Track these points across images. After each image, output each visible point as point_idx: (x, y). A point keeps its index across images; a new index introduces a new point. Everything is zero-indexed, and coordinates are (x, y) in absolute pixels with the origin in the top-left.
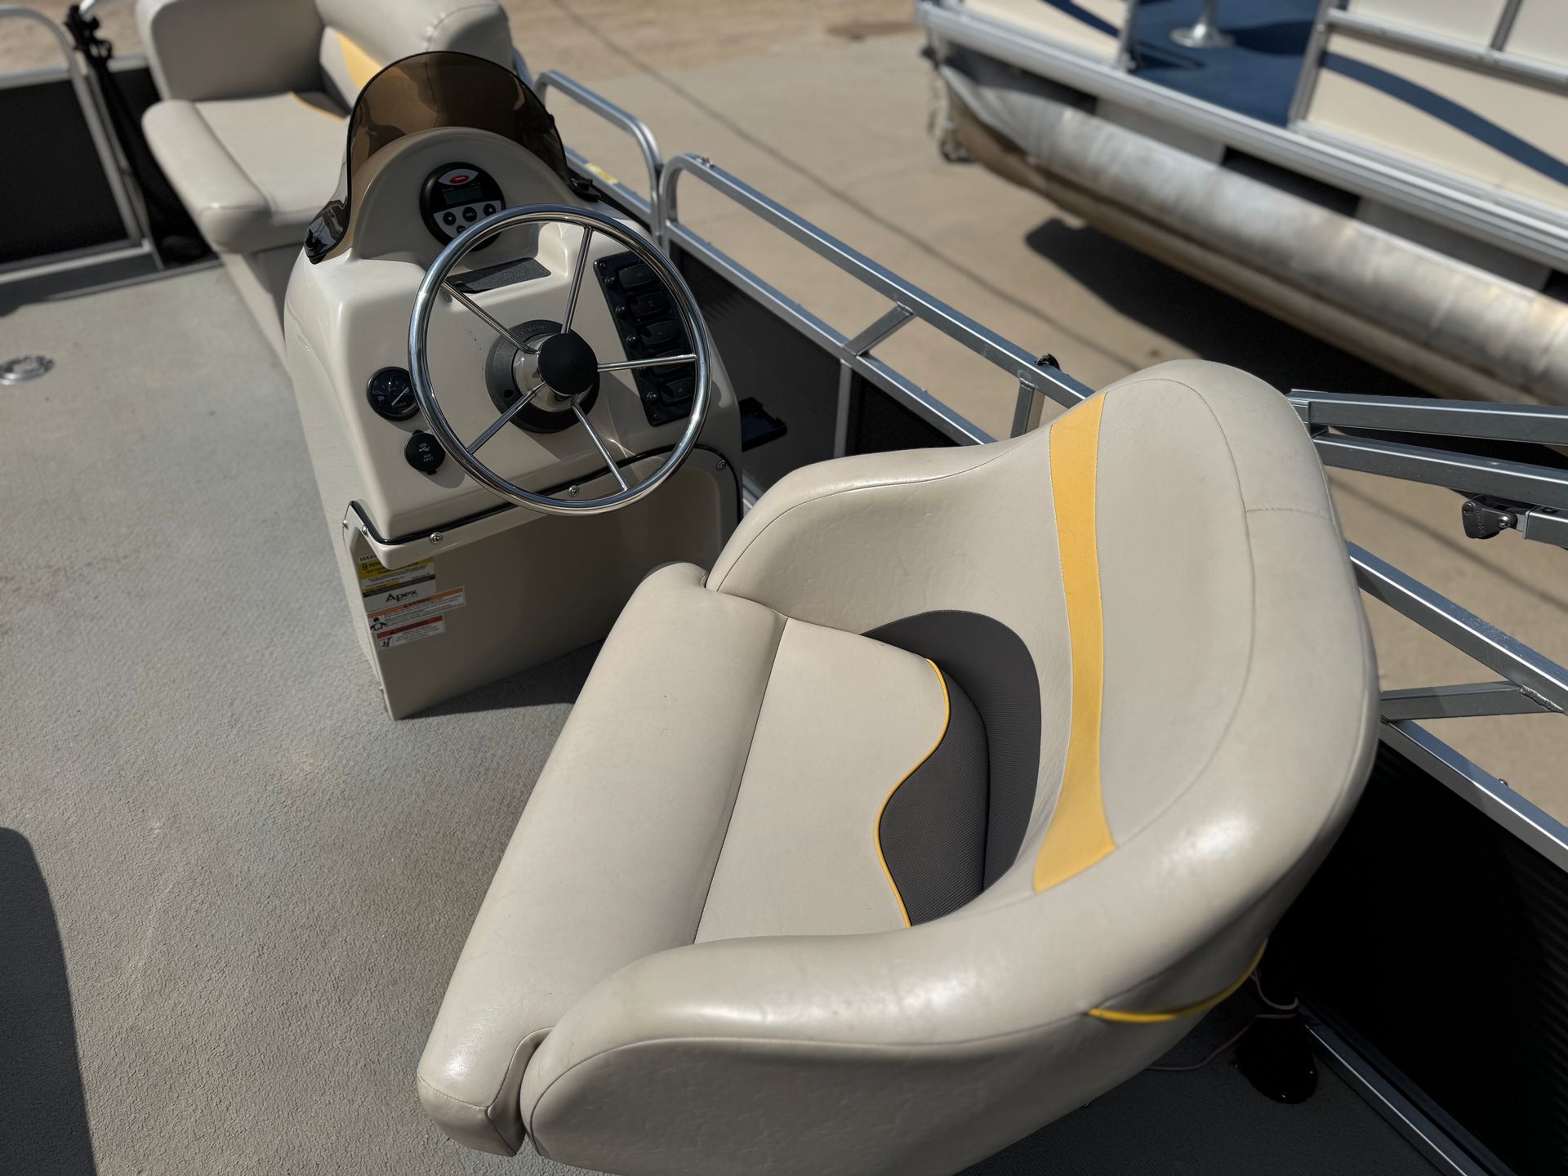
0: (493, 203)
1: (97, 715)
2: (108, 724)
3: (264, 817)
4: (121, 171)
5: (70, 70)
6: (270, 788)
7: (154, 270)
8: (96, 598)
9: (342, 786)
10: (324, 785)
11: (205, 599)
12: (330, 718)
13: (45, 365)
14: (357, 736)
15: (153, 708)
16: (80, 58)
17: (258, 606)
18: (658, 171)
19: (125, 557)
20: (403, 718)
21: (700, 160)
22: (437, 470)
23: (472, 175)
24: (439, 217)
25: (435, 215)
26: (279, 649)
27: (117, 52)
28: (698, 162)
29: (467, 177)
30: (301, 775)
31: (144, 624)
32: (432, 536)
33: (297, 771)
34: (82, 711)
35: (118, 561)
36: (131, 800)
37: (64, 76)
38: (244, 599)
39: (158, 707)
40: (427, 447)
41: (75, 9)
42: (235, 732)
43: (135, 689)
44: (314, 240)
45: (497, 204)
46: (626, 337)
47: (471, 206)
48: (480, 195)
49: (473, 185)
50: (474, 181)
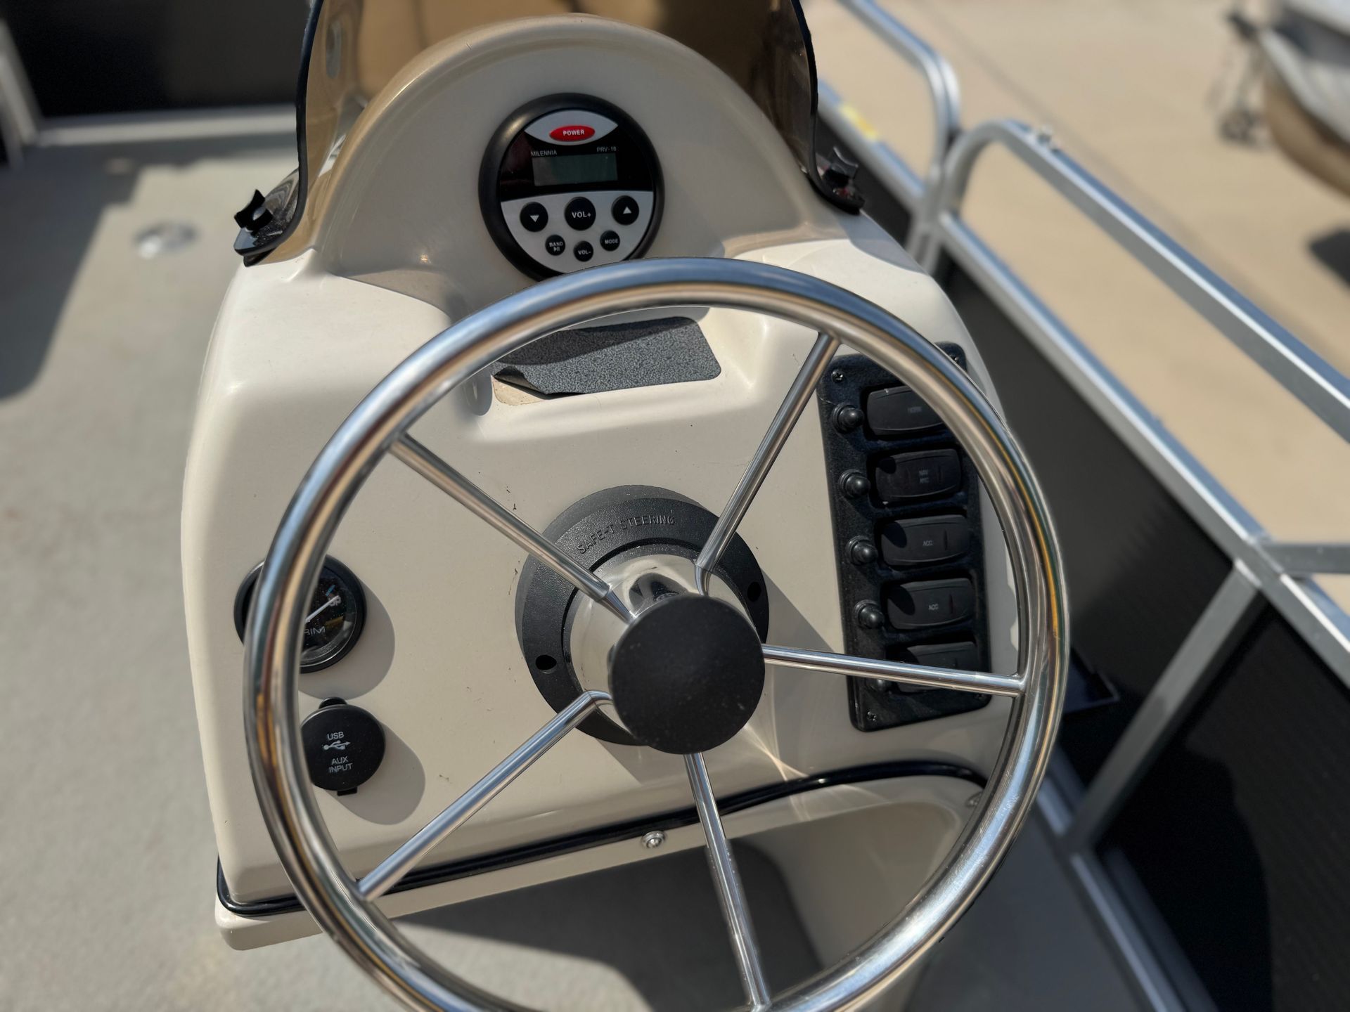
0: (636, 195)
18: (951, 137)
21: (1034, 136)
22: (359, 788)
23: (603, 126)
24: (512, 210)
25: (504, 203)
28: (1031, 139)
29: (590, 132)
40: (343, 741)
44: (256, 217)
45: (644, 199)
46: (849, 539)
47: (591, 196)
48: (611, 173)
49: (602, 149)
50: (606, 140)
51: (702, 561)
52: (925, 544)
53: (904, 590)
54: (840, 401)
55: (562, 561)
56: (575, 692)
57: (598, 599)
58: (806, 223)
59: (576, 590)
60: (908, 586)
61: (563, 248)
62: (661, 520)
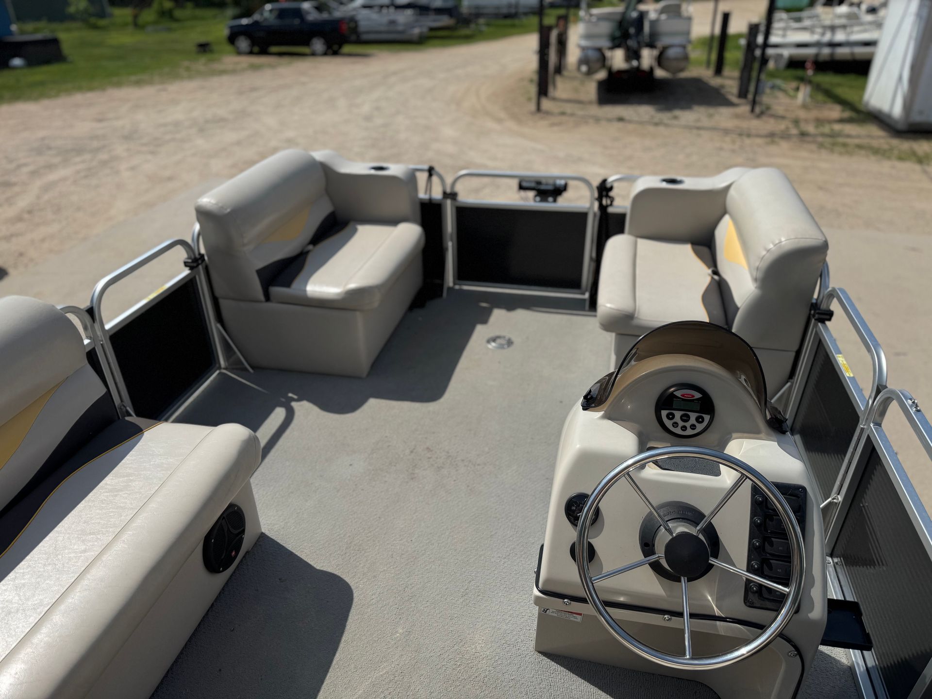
0: (705, 416)
1: (416, 548)
2: (417, 556)
3: (443, 664)
4: (591, 258)
5: (589, 208)
6: (456, 647)
7: (583, 309)
8: (455, 481)
9: (487, 673)
10: (480, 665)
11: (496, 509)
12: (507, 624)
13: (510, 343)
14: (512, 646)
15: (439, 560)
16: (596, 205)
17: (515, 529)
18: (879, 389)
19: (478, 465)
20: (540, 652)
21: (910, 402)
23: (699, 395)
24: (664, 413)
25: (662, 411)
26: (509, 563)
27: (615, 203)
28: (908, 403)
29: (693, 396)
30: (473, 650)
31: (464, 508)
32: (566, 600)
33: (473, 647)
34: (413, 541)
35: (474, 466)
36: (400, 607)
37: (585, 210)
38: (511, 521)
39: (441, 561)
41: (604, 181)
42: (461, 600)
43: (439, 544)
44: (589, 397)
45: (707, 418)
46: (754, 539)
47: (689, 413)
48: (698, 408)
49: (697, 401)
50: (698, 399)
51: (698, 528)
52: (780, 548)
53: (770, 562)
54: (758, 494)
55: (659, 516)
56: (653, 553)
57: (666, 529)
58: (763, 434)
59: (661, 525)
60: (771, 561)
61: (677, 426)
62: (689, 514)
